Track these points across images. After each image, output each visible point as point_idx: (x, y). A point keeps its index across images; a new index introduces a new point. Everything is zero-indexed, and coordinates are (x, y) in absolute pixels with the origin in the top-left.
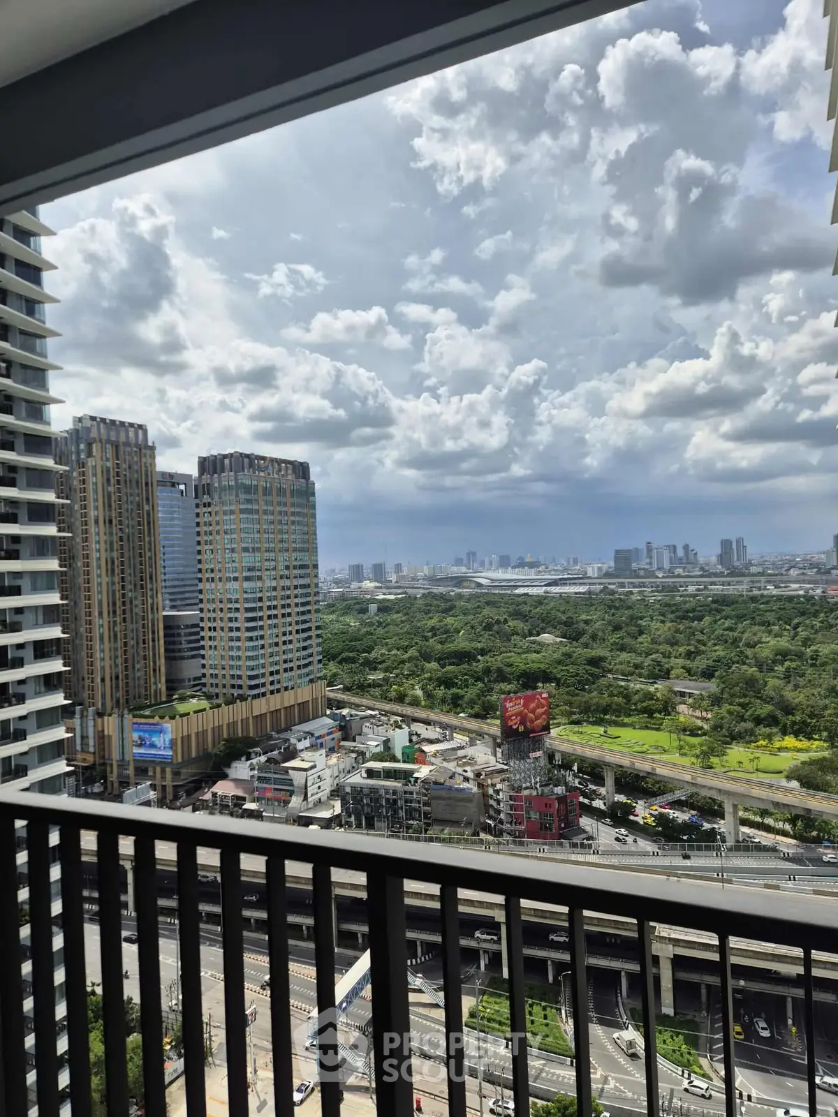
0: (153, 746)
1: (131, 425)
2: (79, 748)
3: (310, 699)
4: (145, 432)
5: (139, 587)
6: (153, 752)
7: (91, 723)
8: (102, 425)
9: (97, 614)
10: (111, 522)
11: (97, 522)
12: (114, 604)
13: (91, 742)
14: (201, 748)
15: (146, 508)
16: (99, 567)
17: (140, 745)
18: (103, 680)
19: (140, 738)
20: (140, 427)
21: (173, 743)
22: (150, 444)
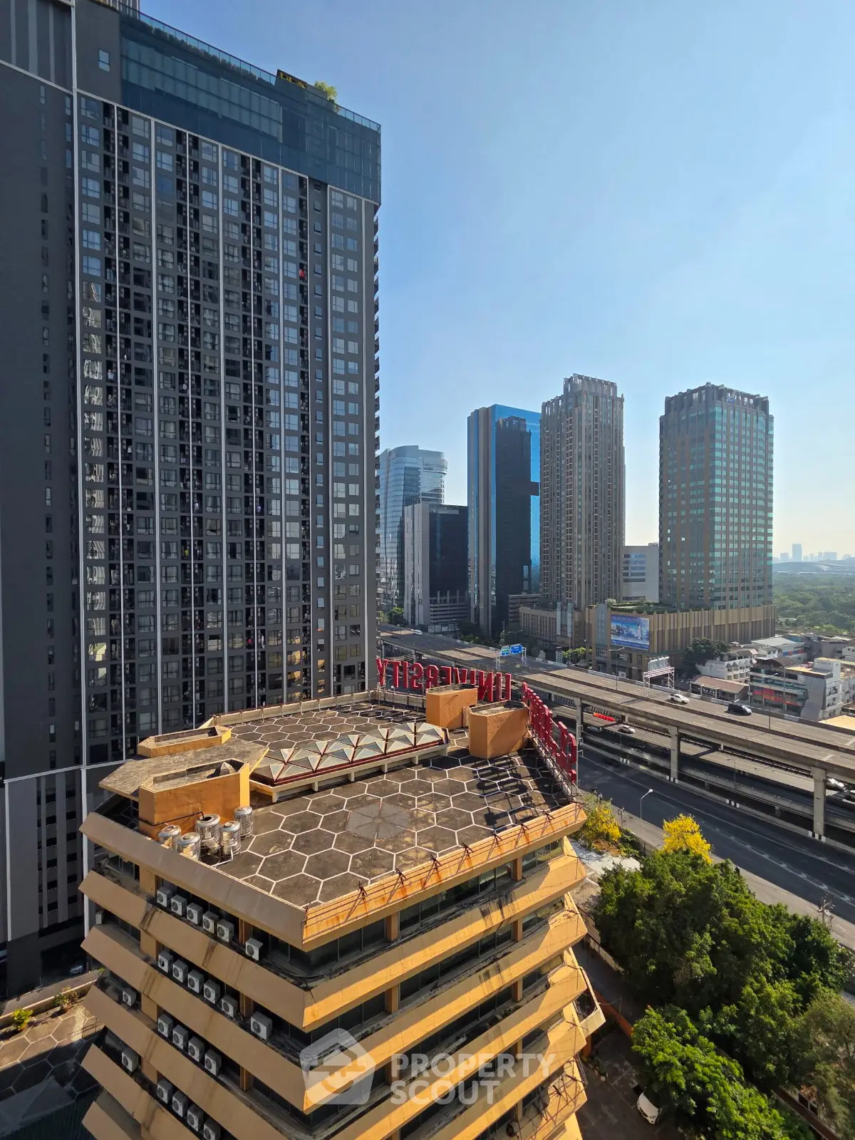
0: (630, 635)
1: (606, 383)
2: (559, 633)
3: (762, 619)
4: (615, 388)
5: (607, 512)
6: (630, 640)
7: (569, 615)
8: (586, 382)
9: (576, 530)
10: (590, 457)
11: (580, 457)
12: (590, 523)
13: (569, 630)
14: (672, 644)
15: (615, 449)
16: (580, 493)
17: (618, 634)
18: (579, 582)
19: (618, 627)
20: (612, 384)
21: (650, 635)
22: (619, 396)
